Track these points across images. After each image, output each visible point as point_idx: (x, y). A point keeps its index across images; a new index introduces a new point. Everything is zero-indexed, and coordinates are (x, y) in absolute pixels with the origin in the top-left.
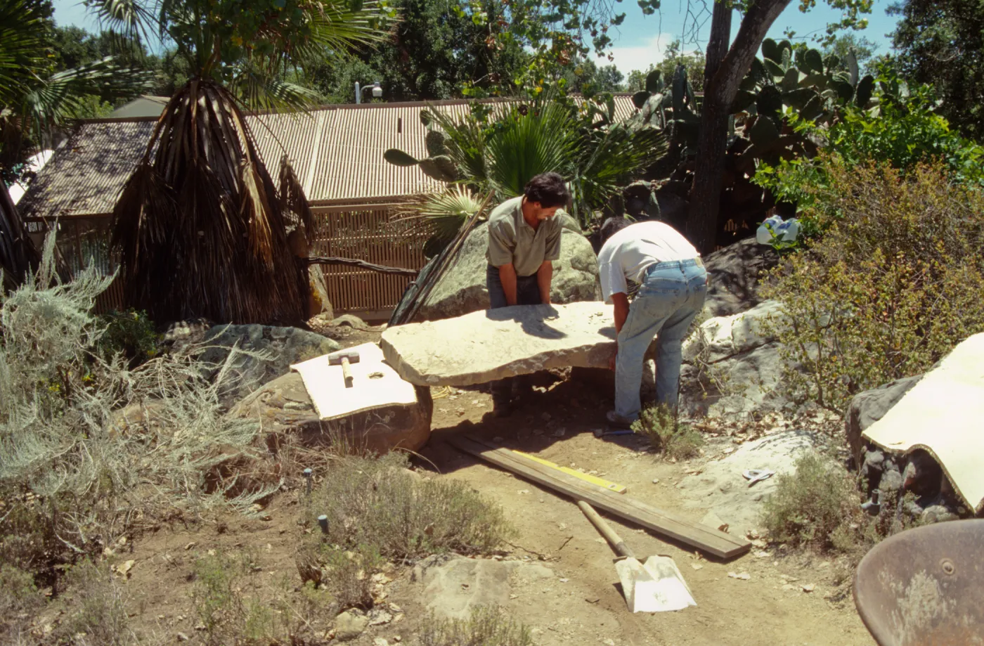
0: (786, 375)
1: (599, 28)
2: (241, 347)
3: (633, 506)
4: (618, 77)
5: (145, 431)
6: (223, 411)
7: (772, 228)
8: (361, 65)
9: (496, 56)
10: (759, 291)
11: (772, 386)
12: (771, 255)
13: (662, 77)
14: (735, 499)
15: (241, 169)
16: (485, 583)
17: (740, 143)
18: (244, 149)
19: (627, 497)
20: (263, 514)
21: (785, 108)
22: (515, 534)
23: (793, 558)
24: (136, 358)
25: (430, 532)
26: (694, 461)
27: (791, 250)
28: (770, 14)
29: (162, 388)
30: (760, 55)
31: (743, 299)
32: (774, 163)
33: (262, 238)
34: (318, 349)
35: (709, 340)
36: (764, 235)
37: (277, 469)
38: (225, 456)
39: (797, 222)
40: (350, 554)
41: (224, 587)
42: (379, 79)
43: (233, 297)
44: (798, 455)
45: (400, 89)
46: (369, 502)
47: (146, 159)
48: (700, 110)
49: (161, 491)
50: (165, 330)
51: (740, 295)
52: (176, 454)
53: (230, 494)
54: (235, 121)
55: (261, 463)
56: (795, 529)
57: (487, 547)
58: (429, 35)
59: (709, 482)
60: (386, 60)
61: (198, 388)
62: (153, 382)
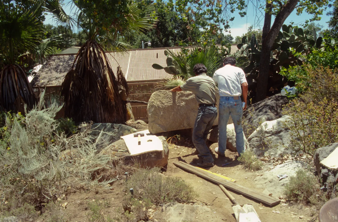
0: (292, 142)
1: (225, 22)
2: (104, 131)
3: (238, 187)
4: (232, 38)
5: (72, 159)
6: (98, 152)
7: (286, 90)
8: (144, 35)
9: (190, 32)
10: (282, 112)
11: (287, 145)
12: (287, 100)
13: (247, 38)
14: (274, 185)
15: (104, 70)
16: (187, 213)
17: (275, 61)
18: (105, 64)
19: (236, 184)
20: (111, 188)
21: (290, 49)
22: (198, 196)
23: (295, 206)
24: (69, 134)
25: (168, 194)
26: (259, 171)
27: (293, 98)
28: (285, 16)
29: (78, 144)
30: (281, 30)
31: (276, 115)
32: (287, 67)
33: (111, 94)
34: (130, 132)
35: (264, 129)
36: (283, 92)
37: (116, 172)
38: (98, 168)
39: (295, 88)
40: (141, 202)
41: (98, 212)
42: (150, 40)
43: (101, 113)
44: (297, 170)
45: (157, 43)
46: (147, 184)
47: (73, 67)
48: (260, 50)
49: (77, 179)
50: (79, 125)
51: (275, 113)
52: (82, 167)
53: (100, 181)
54: (102, 55)
55: (111, 170)
56: (296, 196)
57: (188, 200)
58: (167, 25)
59: (265, 179)
60: (152, 34)
61: (89, 144)
62: (74, 142)
